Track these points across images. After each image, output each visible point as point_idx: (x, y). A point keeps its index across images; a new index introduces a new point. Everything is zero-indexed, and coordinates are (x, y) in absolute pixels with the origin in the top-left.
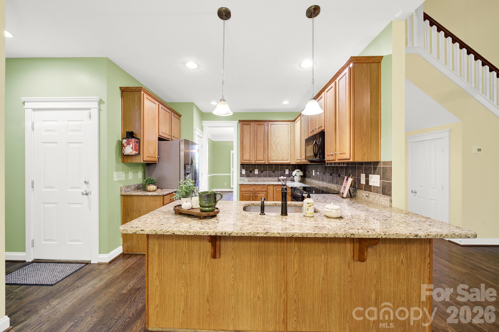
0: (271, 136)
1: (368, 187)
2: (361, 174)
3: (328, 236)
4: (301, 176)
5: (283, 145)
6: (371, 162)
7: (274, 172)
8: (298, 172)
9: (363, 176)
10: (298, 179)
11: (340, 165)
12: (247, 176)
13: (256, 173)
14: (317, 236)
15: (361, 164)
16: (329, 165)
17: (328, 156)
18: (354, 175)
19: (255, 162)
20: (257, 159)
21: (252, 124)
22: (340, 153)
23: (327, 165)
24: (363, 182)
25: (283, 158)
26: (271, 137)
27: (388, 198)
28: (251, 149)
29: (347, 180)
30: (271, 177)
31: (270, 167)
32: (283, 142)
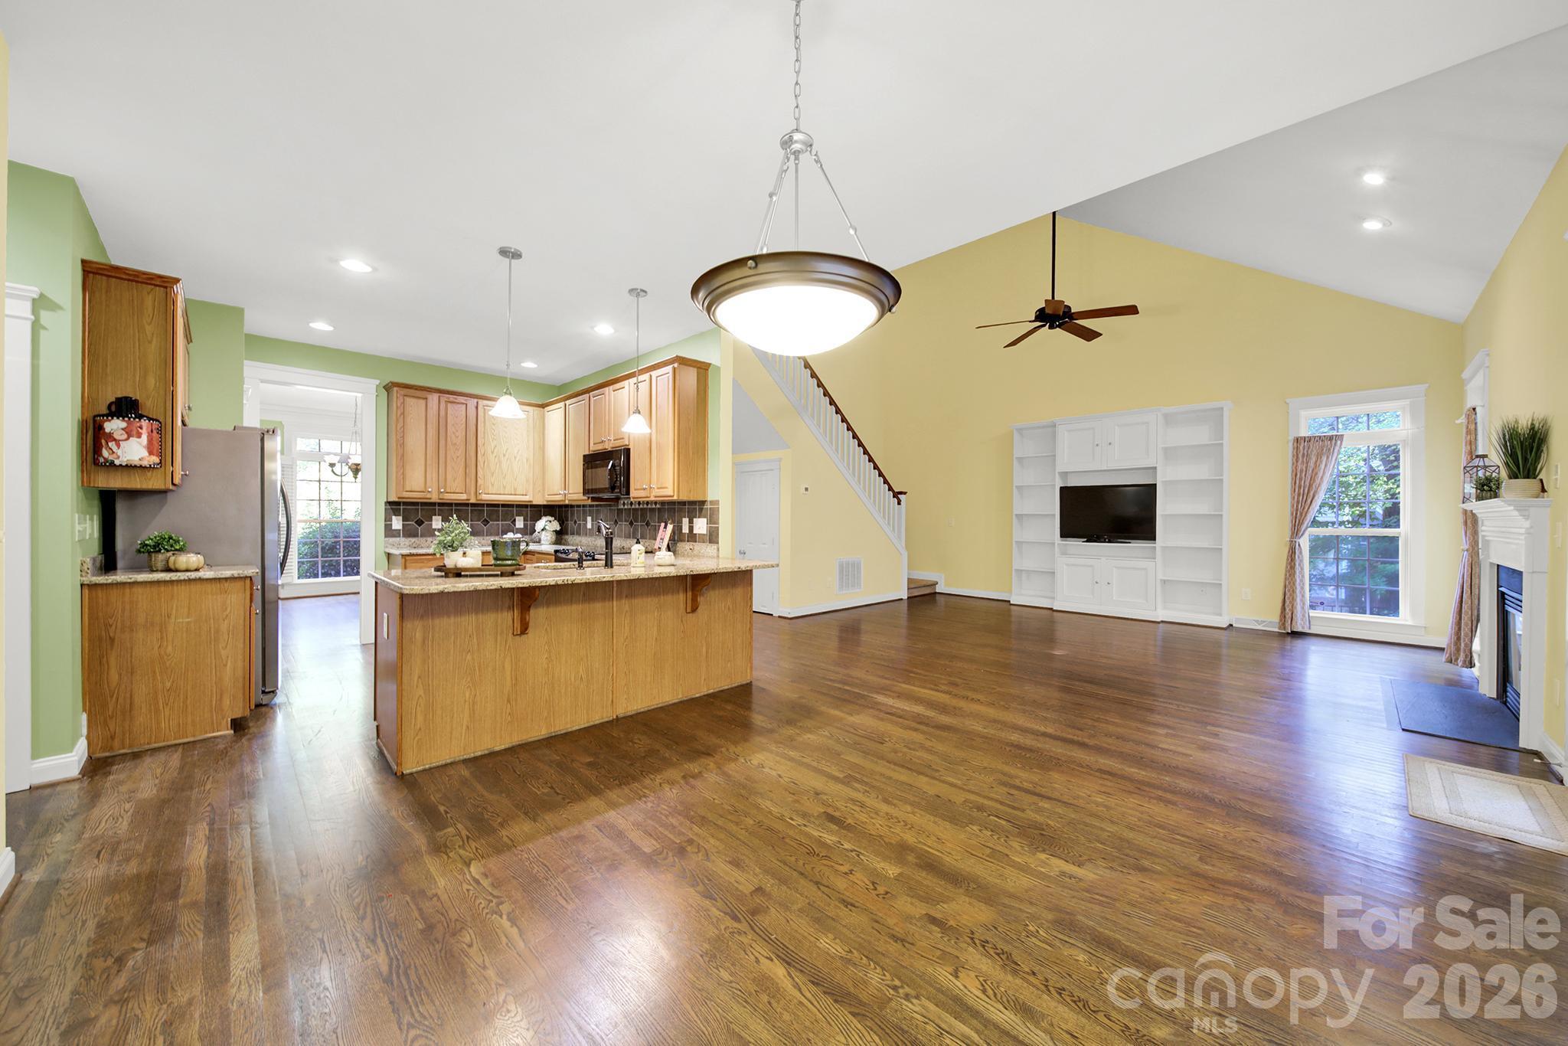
0: (484, 433)
1: (692, 537)
2: (684, 519)
3: (672, 575)
4: (556, 531)
5: (515, 458)
6: (696, 502)
7: (486, 522)
8: (550, 522)
9: (685, 521)
10: (549, 538)
11: (649, 506)
12: (408, 533)
13: (437, 525)
14: (662, 576)
15: (683, 503)
16: (626, 507)
17: (635, 490)
18: (673, 522)
19: (441, 497)
20: (445, 489)
21: (433, 398)
22: (659, 486)
23: (622, 507)
24: (685, 530)
25: (515, 490)
26: (484, 438)
27: (715, 546)
28: (428, 462)
29: (665, 527)
30: (479, 536)
31: (475, 510)
32: (516, 452)
